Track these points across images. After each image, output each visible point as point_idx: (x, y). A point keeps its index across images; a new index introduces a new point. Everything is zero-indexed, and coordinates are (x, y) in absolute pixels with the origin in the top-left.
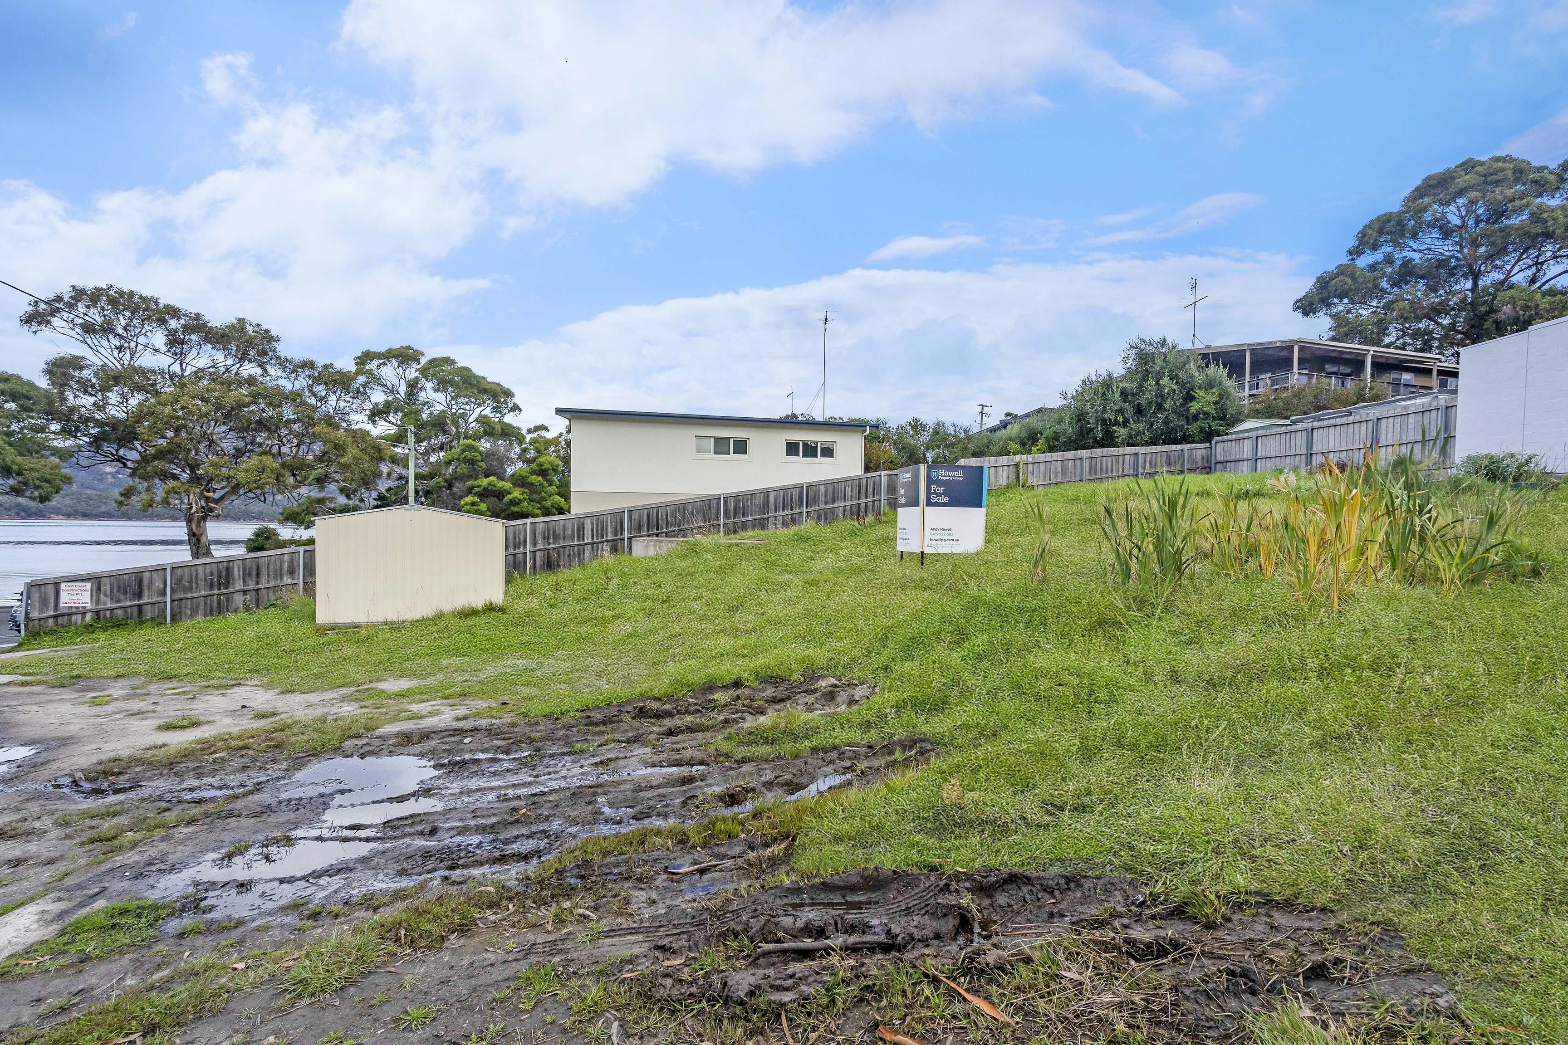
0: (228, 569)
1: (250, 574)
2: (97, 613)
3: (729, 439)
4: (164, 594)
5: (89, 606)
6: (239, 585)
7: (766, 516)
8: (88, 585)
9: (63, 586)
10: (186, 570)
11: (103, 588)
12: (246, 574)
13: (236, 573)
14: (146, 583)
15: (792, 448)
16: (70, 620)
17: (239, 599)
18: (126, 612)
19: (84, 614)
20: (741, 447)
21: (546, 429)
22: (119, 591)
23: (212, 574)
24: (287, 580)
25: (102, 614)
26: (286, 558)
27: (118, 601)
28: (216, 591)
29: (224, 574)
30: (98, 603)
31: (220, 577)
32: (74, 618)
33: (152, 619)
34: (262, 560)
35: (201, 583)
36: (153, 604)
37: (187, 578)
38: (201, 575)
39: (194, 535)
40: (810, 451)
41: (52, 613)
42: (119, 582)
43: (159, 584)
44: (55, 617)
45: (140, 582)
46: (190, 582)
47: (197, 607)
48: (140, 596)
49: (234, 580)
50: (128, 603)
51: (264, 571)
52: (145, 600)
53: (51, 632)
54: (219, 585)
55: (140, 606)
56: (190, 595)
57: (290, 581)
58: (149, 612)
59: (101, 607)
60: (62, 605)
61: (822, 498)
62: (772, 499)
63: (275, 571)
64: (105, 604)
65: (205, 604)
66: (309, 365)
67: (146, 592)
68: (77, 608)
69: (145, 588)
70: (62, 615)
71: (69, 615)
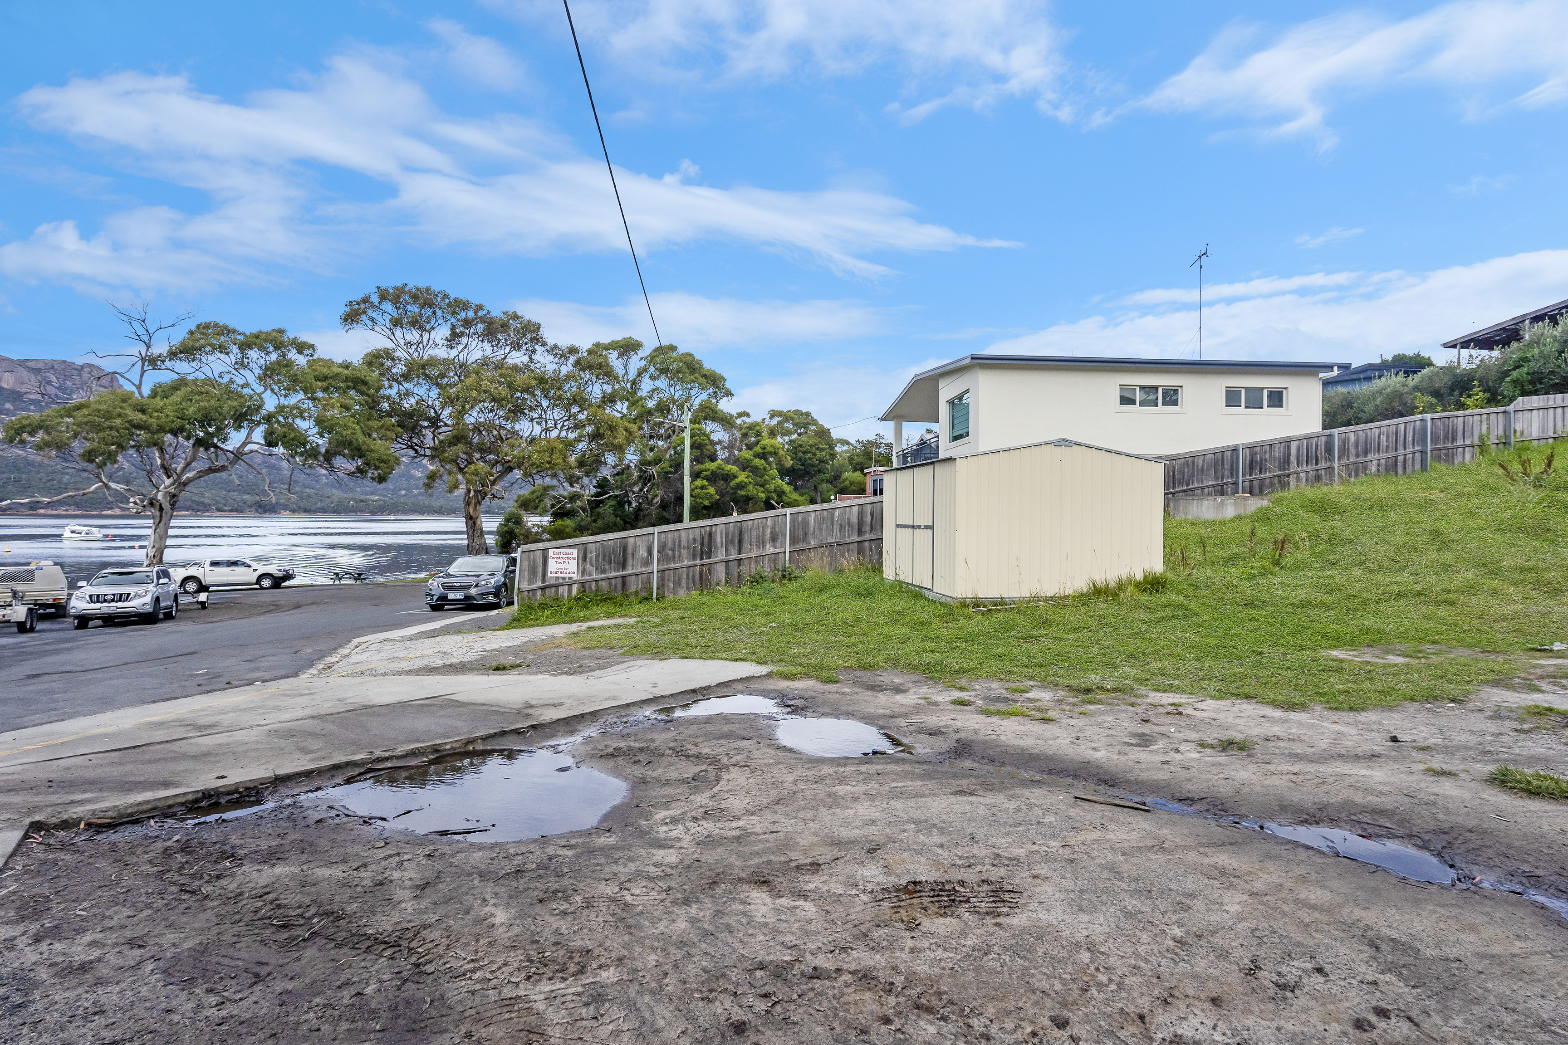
0: (710, 534)
1: (732, 542)
2: (583, 584)
3: (1156, 388)
4: (648, 562)
5: (575, 577)
6: (721, 555)
7: (1287, 472)
8: (575, 552)
9: (550, 552)
10: (670, 535)
11: (589, 555)
12: (729, 542)
13: (719, 539)
14: (630, 551)
15: (1232, 398)
16: (557, 592)
17: (720, 572)
18: (610, 584)
19: (570, 585)
20: (1171, 397)
21: (748, 415)
22: (604, 559)
23: (695, 540)
24: (770, 549)
25: (587, 586)
26: (769, 522)
27: (603, 571)
28: (698, 562)
29: (706, 540)
30: (584, 572)
31: (702, 544)
32: (561, 589)
33: (636, 593)
34: (745, 524)
35: (684, 552)
36: (637, 575)
37: (670, 544)
38: (684, 543)
39: (471, 518)
40: (1254, 400)
41: (540, 584)
42: (604, 548)
43: (642, 552)
44: (543, 589)
45: (625, 549)
46: (673, 550)
47: (680, 579)
48: (624, 566)
49: (716, 547)
50: (613, 574)
51: (746, 537)
52: (629, 571)
53: (543, 606)
54: (702, 553)
55: (624, 577)
56: (673, 565)
57: (772, 550)
58: (633, 586)
59: (587, 578)
60: (550, 575)
61: (1353, 451)
62: (1293, 451)
63: (758, 537)
64: (590, 575)
65: (688, 575)
67: (630, 562)
68: (564, 578)
69: (630, 556)
70: (550, 587)
71: (557, 586)
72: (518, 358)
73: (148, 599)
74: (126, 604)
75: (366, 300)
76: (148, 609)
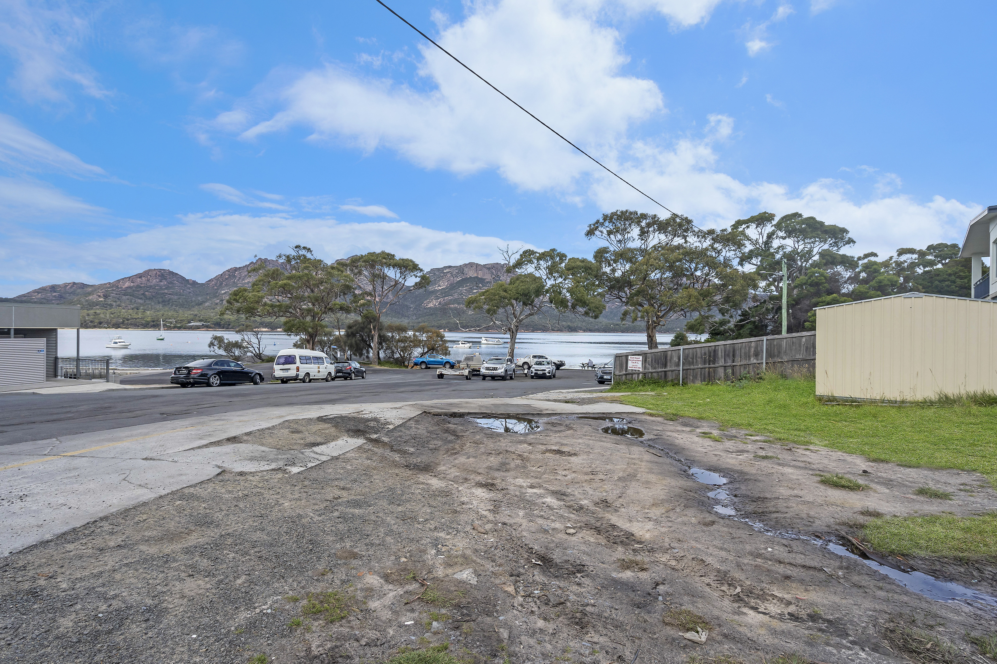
0: (715, 351)
1: (728, 355)
2: (644, 374)
4: (678, 365)
5: (641, 370)
6: (721, 362)
8: (641, 357)
9: (629, 357)
10: (691, 351)
11: (648, 360)
12: (726, 355)
13: (720, 354)
14: (669, 358)
16: (632, 377)
17: (721, 372)
18: (658, 375)
19: (639, 374)
21: (875, 255)
22: (655, 362)
23: (705, 354)
24: (753, 360)
25: (647, 374)
26: (753, 344)
27: (655, 368)
28: (707, 366)
29: (712, 354)
30: (645, 369)
31: (710, 356)
32: (634, 376)
33: (672, 381)
34: (736, 346)
35: (699, 360)
36: (672, 371)
37: (691, 356)
38: (699, 355)
39: (650, 337)
41: (624, 372)
42: (655, 355)
43: (675, 359)
44: (626, 375)
45: (666, 357)
46: (693, 359)
47: (696, 375)
48: (666, 366)
49: (718, 358)
50: (660, 370)
51: (738, 353)
52: (668, 368)
53: (624, 383)
54: (710, 361)
55: (665, 372)
56: (692, 367)
57: (755, 361)
58: (670, 376)
59: (646, 371)
60: (629, 368)
63: (745, 353)
64: (648, 369)
65: (701, 373)
66: (711, 232)
67: (669, 364)
68: (635, 370)
69: (669, 361)
70: (629, 374)
71: (632, 374)
72: (678, 241)
73: (503, 370)
74: (496, 372)
75: (598, 222)
76: (503, 374)
